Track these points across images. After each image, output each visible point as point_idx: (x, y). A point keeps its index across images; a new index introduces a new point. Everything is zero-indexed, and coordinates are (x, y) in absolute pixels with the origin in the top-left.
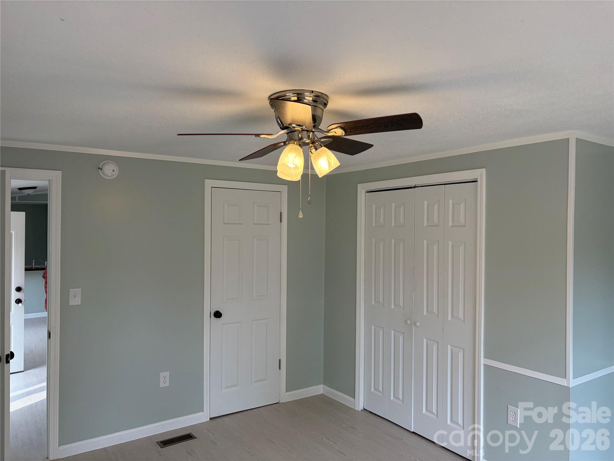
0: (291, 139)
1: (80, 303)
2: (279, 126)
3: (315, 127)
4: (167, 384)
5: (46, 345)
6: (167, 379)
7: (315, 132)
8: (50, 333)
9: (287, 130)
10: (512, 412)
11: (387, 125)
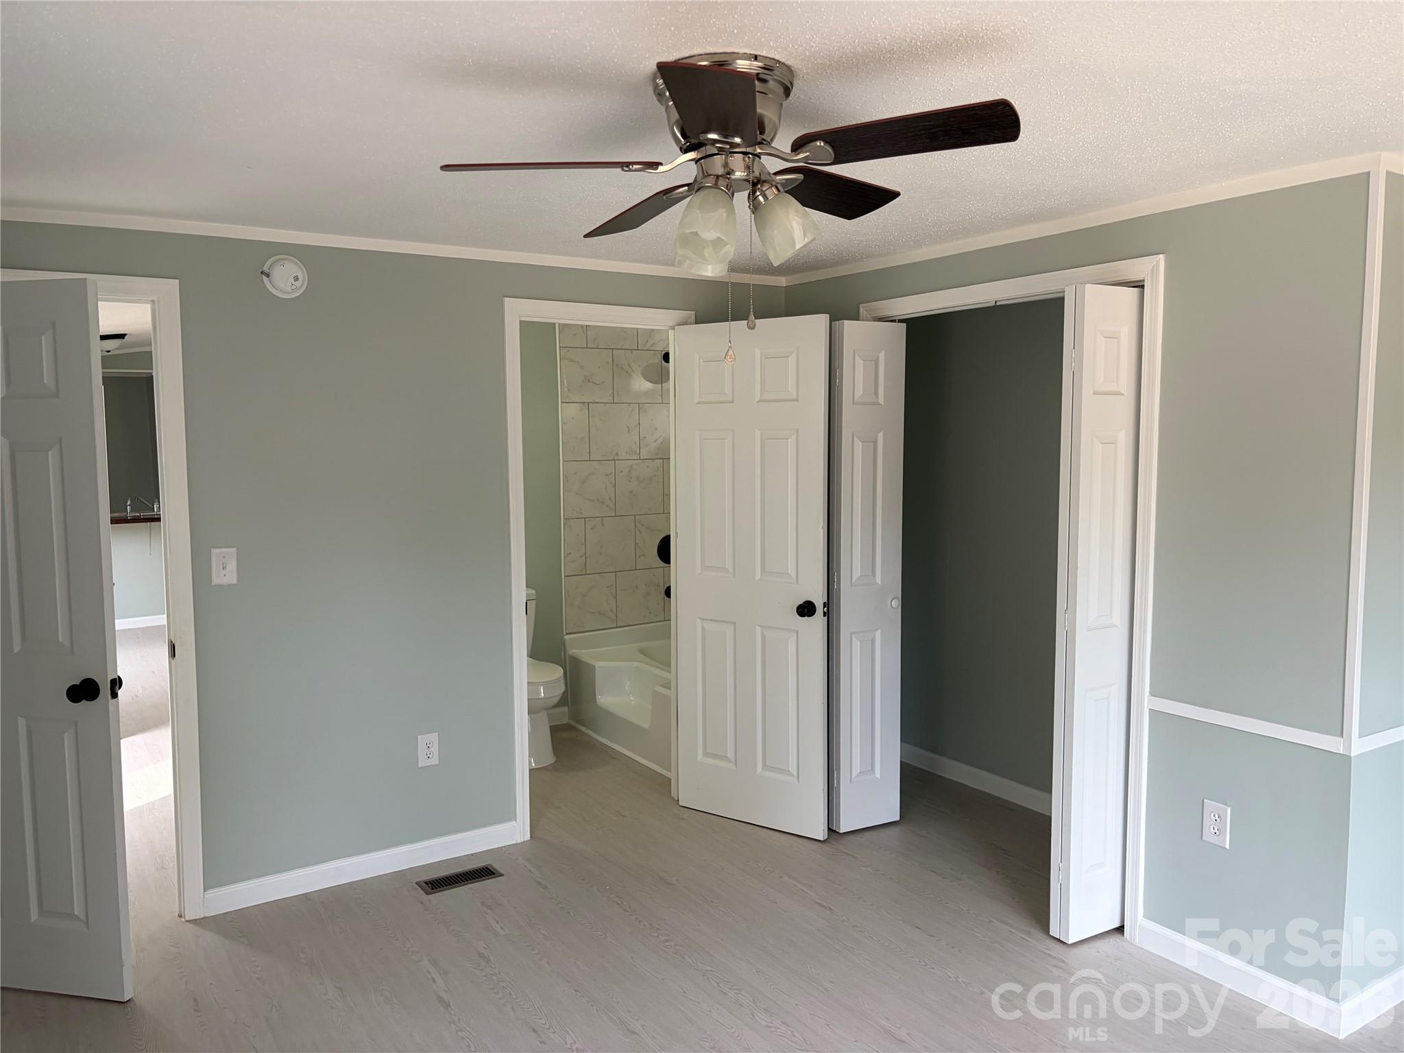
0: (706, 174)
1: (235, 581)
2: (678, 145)
3: (763, 144)
4: (435, 761)
5: (167, 683)
6: (435, 749)
7: (762, 156)
8: (174, 646)
9: (696, 152)
10: (1212, 815)
11: (934, 133)
